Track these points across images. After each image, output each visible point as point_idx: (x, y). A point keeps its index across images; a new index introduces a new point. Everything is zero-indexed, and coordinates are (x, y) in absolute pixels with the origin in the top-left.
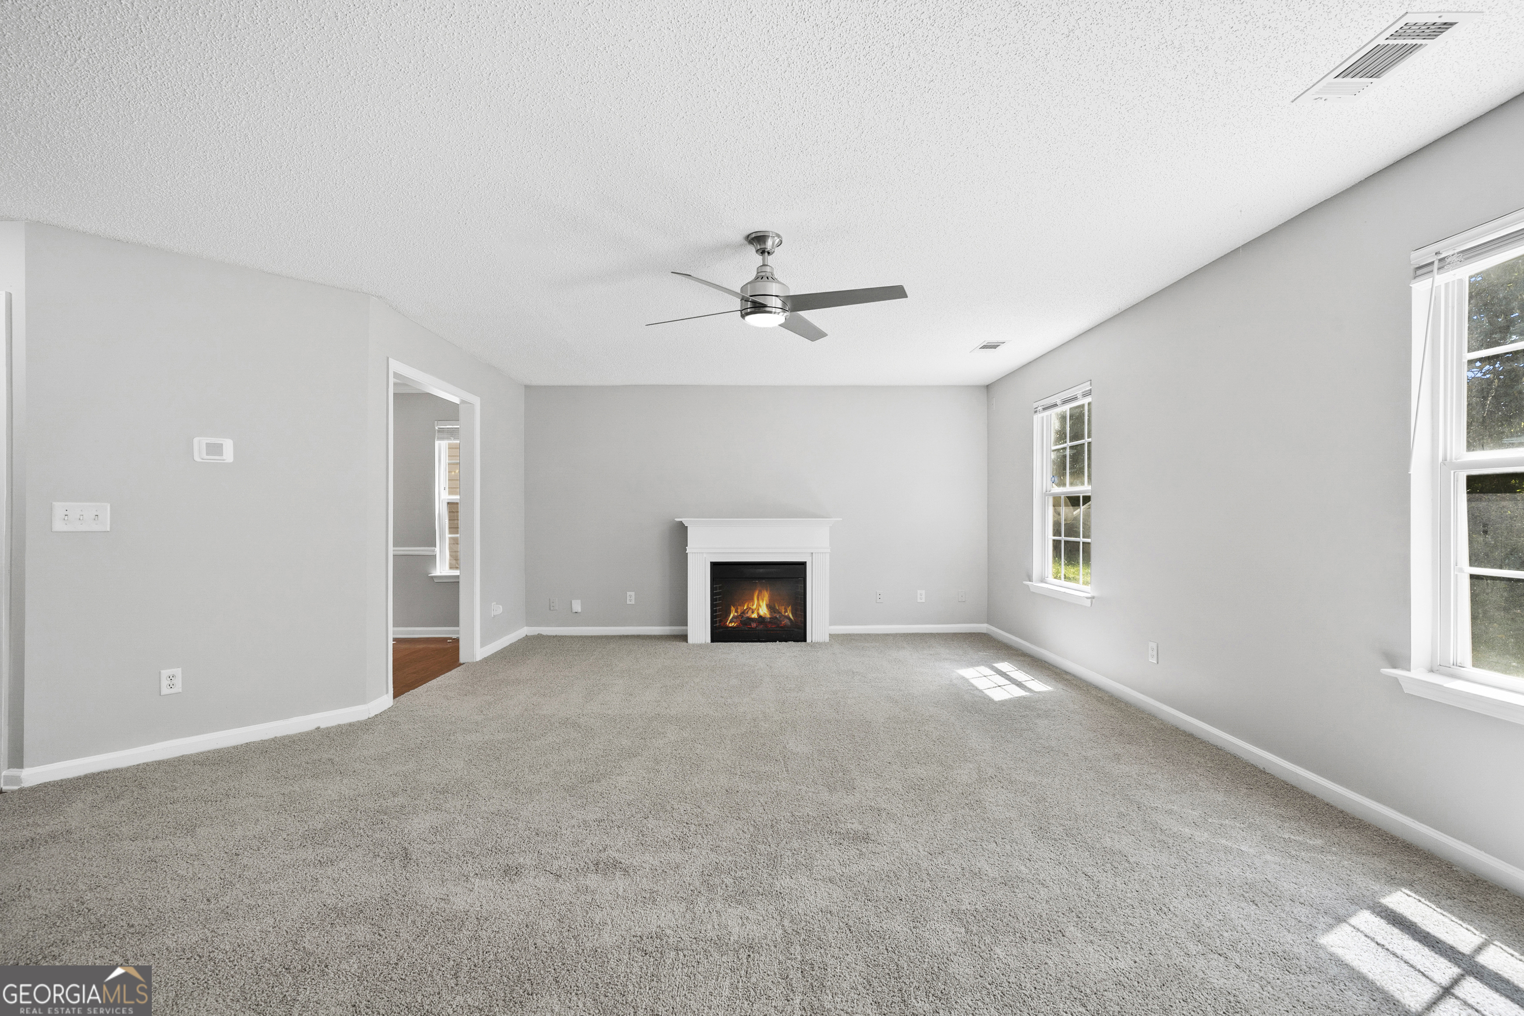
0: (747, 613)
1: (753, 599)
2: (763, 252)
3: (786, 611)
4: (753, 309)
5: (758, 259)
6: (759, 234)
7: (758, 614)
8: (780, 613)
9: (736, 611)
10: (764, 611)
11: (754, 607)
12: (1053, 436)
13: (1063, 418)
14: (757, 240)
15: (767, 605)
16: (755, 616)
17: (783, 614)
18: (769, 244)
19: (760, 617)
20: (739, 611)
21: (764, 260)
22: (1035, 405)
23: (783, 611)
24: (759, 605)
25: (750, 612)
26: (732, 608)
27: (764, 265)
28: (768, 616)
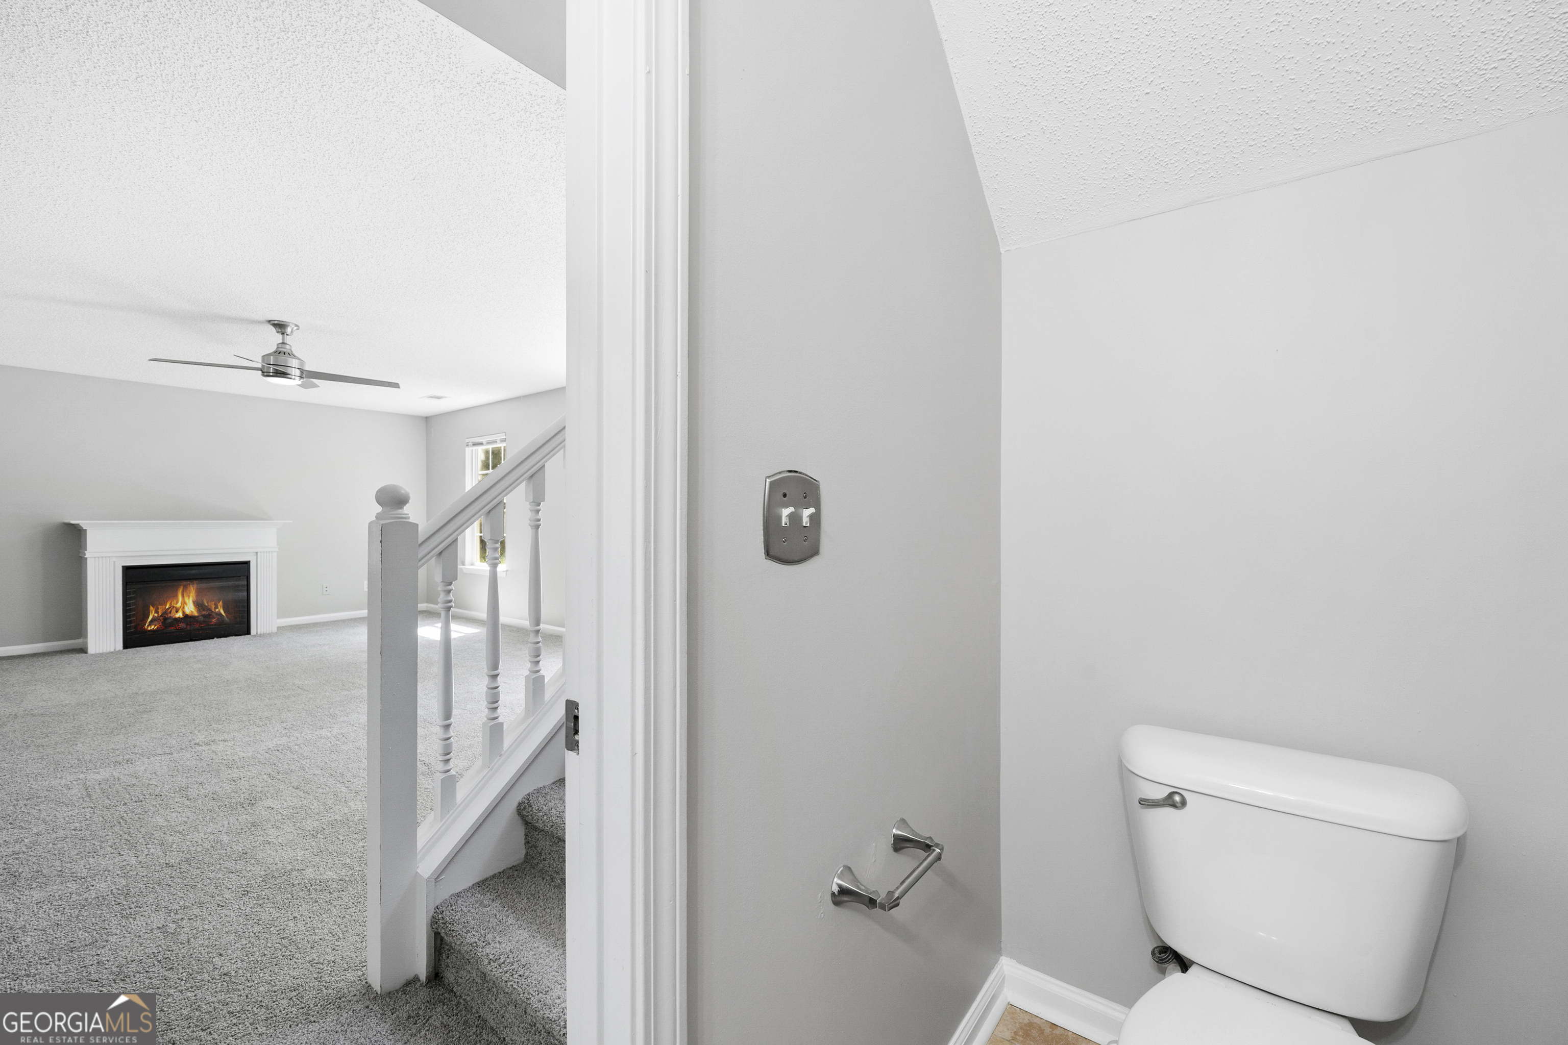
0: (170, 612)
1: (177, 596)
2: (283, 334)
3: (216, 607)
4: (275, 374)
5: (279, 338)
6: (281, 323)
7: (184, 612)
8: (210, 610)
9: (157, 612)
10: (190, 608)
11: (179, 605)
12: (480, 464)
13: (487, 452)
14: (280, 326)
15: (194, 602)
16: (180, 615)
17: (213, 610)
18: (289, 330)
19: (186, 616)
20: (160, 611)
21: (283, 339)
22: (467, 440)
23: (213, 607)
24: (184, 603)
25: (173, 611)
26: (151, 608)
27: (283, 343)
28: (196, 614)
